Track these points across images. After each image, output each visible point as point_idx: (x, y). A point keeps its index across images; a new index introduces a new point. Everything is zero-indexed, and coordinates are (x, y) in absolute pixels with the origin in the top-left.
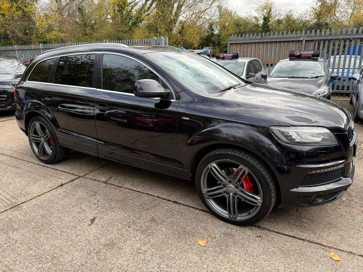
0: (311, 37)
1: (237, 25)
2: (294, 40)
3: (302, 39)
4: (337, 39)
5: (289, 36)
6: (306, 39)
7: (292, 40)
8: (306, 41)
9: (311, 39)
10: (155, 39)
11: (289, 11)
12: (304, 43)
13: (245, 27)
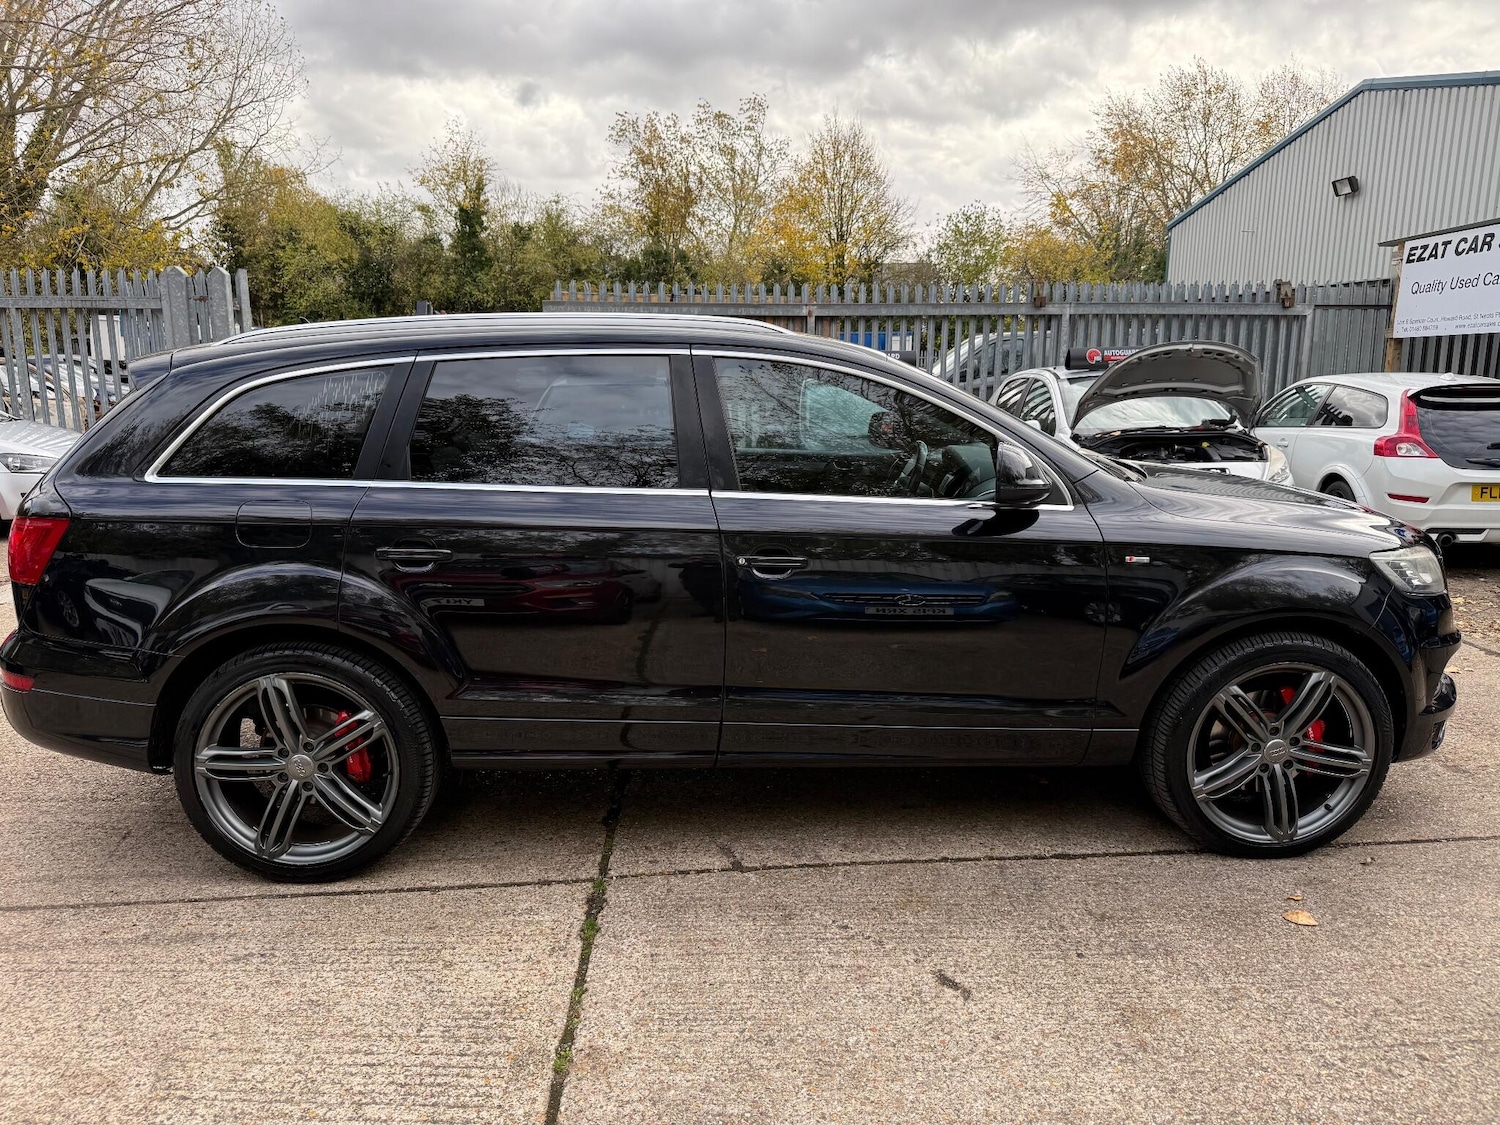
0: (829, 306)
1: (352, 230)
2: (781, 314)
3: (804, 312)
4: (902, 316)
5: (764, 299)
6: (817, 312)
7: (774, 314)
8: (818, 318)
9: (831, 313)
10: (180, 274)
11: (553, 199)
12: (813, 325)
13: (389, 242)
